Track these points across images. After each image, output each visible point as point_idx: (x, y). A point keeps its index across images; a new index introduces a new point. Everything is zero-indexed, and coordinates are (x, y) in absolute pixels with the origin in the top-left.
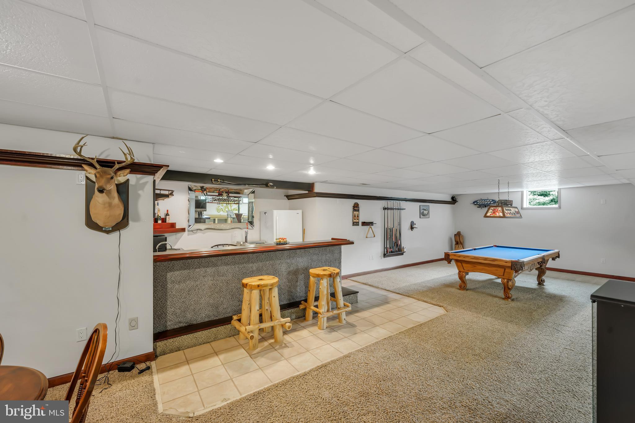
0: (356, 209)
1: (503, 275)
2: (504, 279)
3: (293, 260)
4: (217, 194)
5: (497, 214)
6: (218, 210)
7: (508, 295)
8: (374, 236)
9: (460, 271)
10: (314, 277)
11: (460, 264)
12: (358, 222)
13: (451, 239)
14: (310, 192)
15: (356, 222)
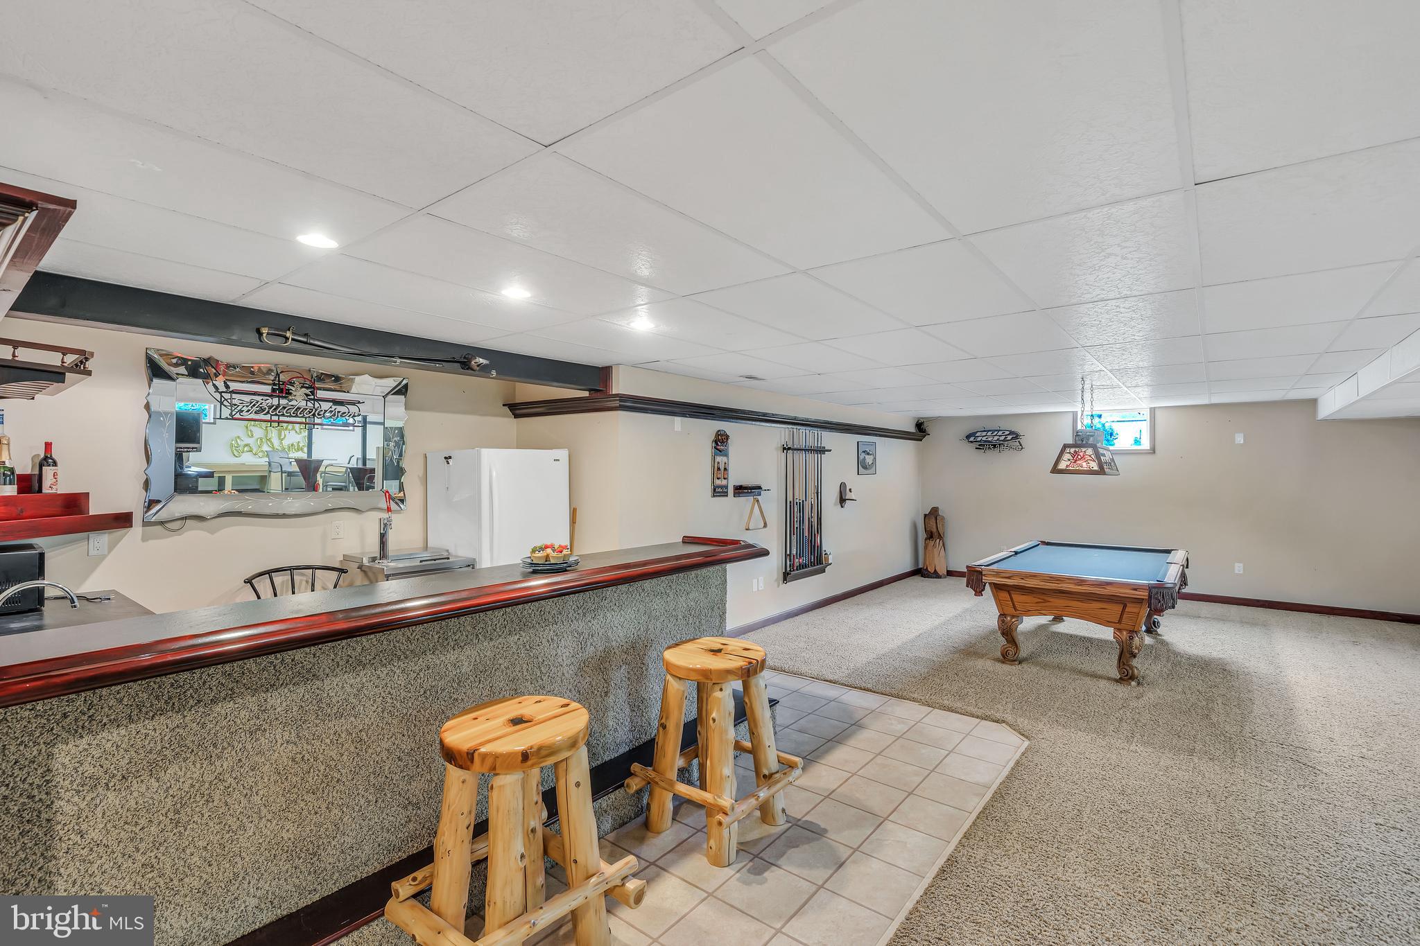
0: (722, 447)
1: (1120, 622)
2: (1119, 630)
3: (595, 622)
4: (268, 389)
5: (1084, 464)
6: (235, 449)
7: (1130, 672)
8: (765, 526)
9: (1006, 613)
10: (680, 678)
11: (1004, 595)
12: (726, 487)
13: (915, 527)
14: (595, 395)
15: (721, 487)
